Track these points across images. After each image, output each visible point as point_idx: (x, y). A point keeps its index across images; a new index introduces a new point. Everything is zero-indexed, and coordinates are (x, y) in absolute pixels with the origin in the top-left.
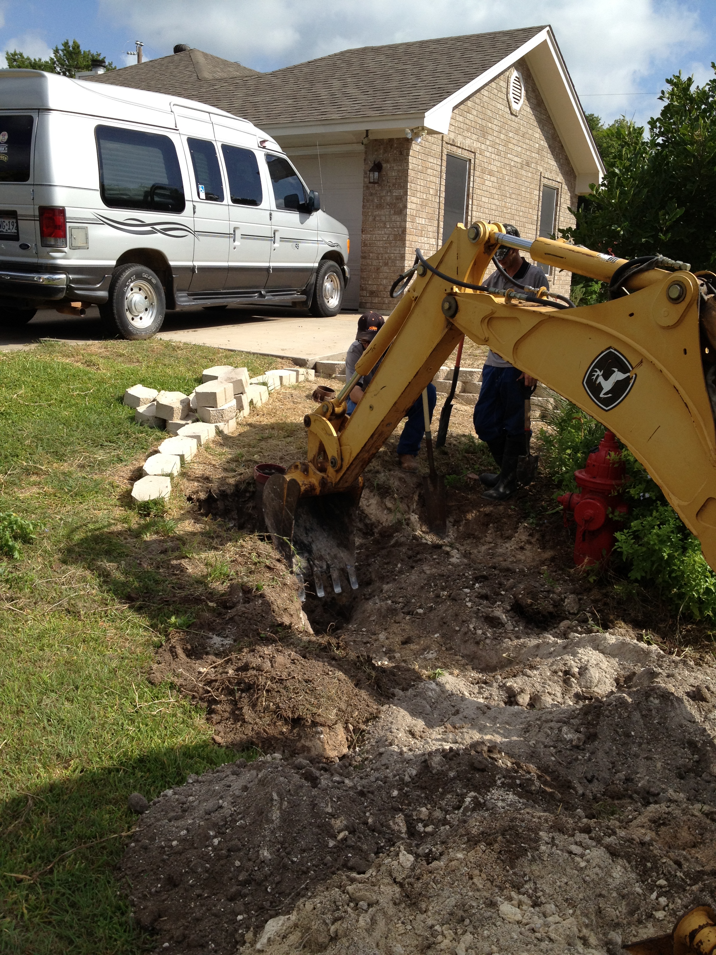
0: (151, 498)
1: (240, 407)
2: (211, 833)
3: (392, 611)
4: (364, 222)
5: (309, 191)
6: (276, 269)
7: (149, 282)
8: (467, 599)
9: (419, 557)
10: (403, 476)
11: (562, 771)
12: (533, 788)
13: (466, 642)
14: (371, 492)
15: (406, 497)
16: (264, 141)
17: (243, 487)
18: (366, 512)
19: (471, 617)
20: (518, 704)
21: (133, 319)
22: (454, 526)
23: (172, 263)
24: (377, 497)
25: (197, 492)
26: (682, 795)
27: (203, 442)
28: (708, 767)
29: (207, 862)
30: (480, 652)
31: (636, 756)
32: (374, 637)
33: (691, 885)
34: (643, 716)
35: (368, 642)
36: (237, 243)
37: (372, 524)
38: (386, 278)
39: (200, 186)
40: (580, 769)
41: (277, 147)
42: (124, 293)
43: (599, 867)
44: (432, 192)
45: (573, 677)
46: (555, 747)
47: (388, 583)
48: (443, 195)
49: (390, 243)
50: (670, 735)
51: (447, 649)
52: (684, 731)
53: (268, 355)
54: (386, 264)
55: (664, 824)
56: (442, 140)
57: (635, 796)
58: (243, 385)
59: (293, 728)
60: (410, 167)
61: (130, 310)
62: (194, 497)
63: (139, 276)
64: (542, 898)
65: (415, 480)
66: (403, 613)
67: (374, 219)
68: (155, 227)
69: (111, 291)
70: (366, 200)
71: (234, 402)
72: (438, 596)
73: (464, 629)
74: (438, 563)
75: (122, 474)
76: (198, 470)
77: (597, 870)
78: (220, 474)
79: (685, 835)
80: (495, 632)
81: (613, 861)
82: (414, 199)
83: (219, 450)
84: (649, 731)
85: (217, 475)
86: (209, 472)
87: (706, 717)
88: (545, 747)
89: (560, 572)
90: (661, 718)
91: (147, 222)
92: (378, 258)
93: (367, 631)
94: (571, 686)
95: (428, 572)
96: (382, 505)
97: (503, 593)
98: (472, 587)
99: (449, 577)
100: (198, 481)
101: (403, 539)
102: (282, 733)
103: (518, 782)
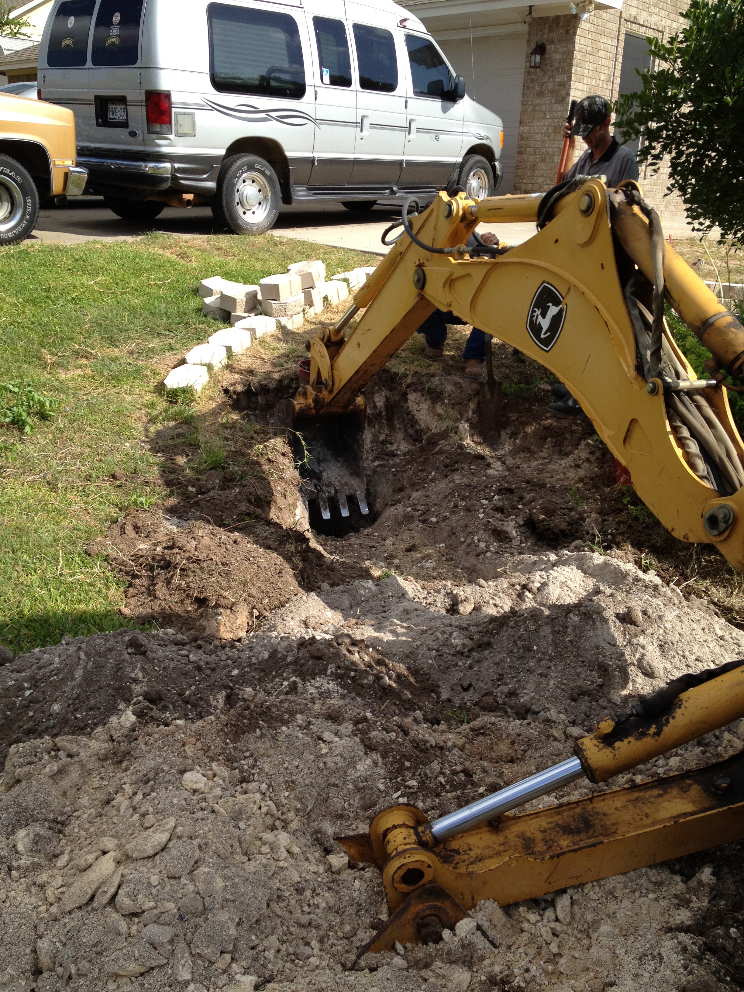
0: (181, 386)
1: (310, 303)
2: (26, 685)
3: (409, 518)
4: (523, 112)
5: (454, 74)
6: (409, 163)
7: (263, 173)
8: (481, 511)
9: (457, 466)
10: (461, 381)
11: (435, 675)
12: (365, 682)
13: (467, 554)
14: (423, 395)
15: (460, 404)
16: (405, 20)
17: (286, 382)
18: (416, 417)
19: (478, 529)
21: (244, 213)
22: (510, 438)
23: (288, 154)
24: (429, 403)
25: (234, 384)
26: (562, 716)
27: (259, 334)
28: (609, 693)
30: (479, 565)
31: (531, 671)
32: (382, 542)
33: (448, 792)
34: (554, 632)
35: (373, 547)
36: (365, 133)
37: (422, 431)
38: (542, 176)
39: (324, 70)
41: (422, 28)
42: (234, 185)
44: (603, 77)
45: (530, 592)
46: (438, 651)
47: (417, 490)
48: (618, 81)
49: (549, 136)
50: (579, 655)
51: (447, 560)
52: (599, 653)
53: (368, 253)
54: (543, 160)
55: (483, 734)
56: (620, 17)
59: (199, 607)
60: (577, 47)
61: (241, 203)
62: (231, 389)
63: (251, 167)
65: (474, 386)
66: (419, 521)
67: (534, 110)
68: (270, 114)
69: (220, 183)
70: (526, 87)
71: (301, 297)
72: (456, 506)
73: (469, 541)
74: (473, 474)
75: (168, 362)
76: (244, 364)
78: (268, 368)
79: (503, 748)
80: (500, 547)
81: (366, 753)
82: (580, 86)
83: (275, 344)
84: (556, 648)
85: (261, 369)
86: (256, 365)
87: (629, 642)
88: (429, 649)
89: (594, 490)
90: (576, 636)
91: (262, 109)
92: (535, 154)
93: (378, 536)
94: (524, 601)
95: (457, 482)
96: (432, 410)
97: (520, 507)
98: (490, 499)
99: (475, 487)
100: (242, 374)
101: (447, 448)
102: (188, 612)
103: (352, 674)
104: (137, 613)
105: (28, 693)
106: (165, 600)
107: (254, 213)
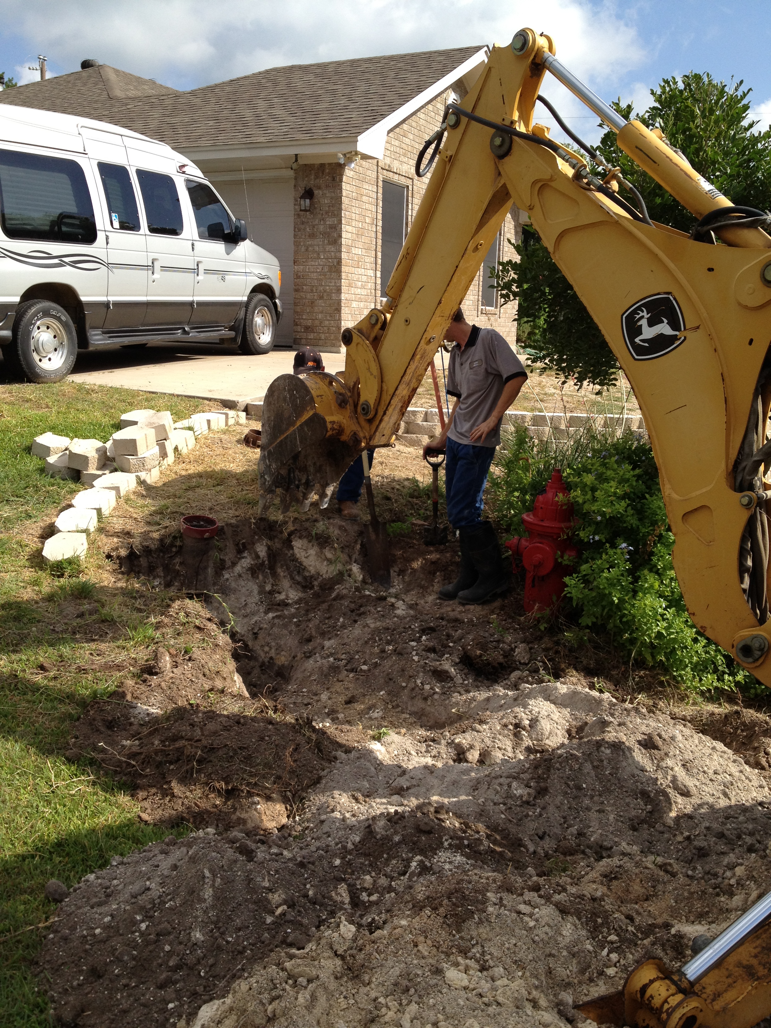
0: (65, 557)
1: (164, 454)
2: (138, 918)
3: (335, 669)
4: (296, 252)
5: (234, 219)
6: (200, 304)
7: (59, 319)
8: (414, 653)
9: (362, 610)
10: (344, 524)
11: (513, 829)
12: (482, 848)
13: (413, 698)
14: (310, 541)
15: (347, 546)
16: (184, 166)
17: (168, 541)
18: (304, 564)
19: (418, 672)
20: (467, 761)
21: (40, 360)
22: (399, 575)
23: (83, 299)
24: (316, 548)
25: (117, 549)
26: (635, 847)
27: (123, 493)
28: (661, 817)
29: (134, 948)
30: (428, 708)
31: (588, 809)
32: (315, 698)
33: (642, 939)
34: (594, 767)
35: (309, 704)
36: (156, 276)
37: (312, 577)
38: (322, 312)
39: (113, 215)
40: (531, 826)
41: (199, 173)
42: (29, 332)
43: (549, 925)
44: (368, 220)
45: (524, 730)
46: (505, 804)
47: (330, 639)
48: (380, 223)
49: (325, 275)
50: (623, 786)
51: (393, 707)
52: (637, 781)
53: (194, 397)
54: (321, 298)
55: (616, 878)
56: (378, 166)
57: (587, 850)
58: (166, 431)
59: (227, 799)
60: (344, 193)
61: (37, 350)
62: (114, 554)
63: (46, 313)
64: (490, 961)
65: (356, 528)
66: (347, 670)
67: (307, 250)
68: (63, 259)
69: (15, 330)
70: (297, 229)
71: (156, 450)
72: (383, 651)
73: (411, 685)
74: (383, 616)
75: (31, 531)
76: (118, 525)
77: (546, 927)
78: (142, 528)
79: (637, 889)
80: (443, 687)
81: (563, 918)
82: (349, 228)
83: (141, 502)
84: (601, 782)
85: (138, 529)
86: (130, 526)
87: (658, 766)
88: (495, 804)
89: (510, 621)
90: (613, 768)
91: (55, 255)
92: (312, 291)
93: (308, 692)
94: (522, 740)
95: (372, 626)
96: (320, 555)
97: (451, 644)
98: (418, 640)
99: (394, 630)
100: (118, 536)
101: (345, 592)
102: (216, 806)
103: (466, 842)
104: (158, 817)
105: (143, 926)
106: (187, 797)
107: (50, 359)
